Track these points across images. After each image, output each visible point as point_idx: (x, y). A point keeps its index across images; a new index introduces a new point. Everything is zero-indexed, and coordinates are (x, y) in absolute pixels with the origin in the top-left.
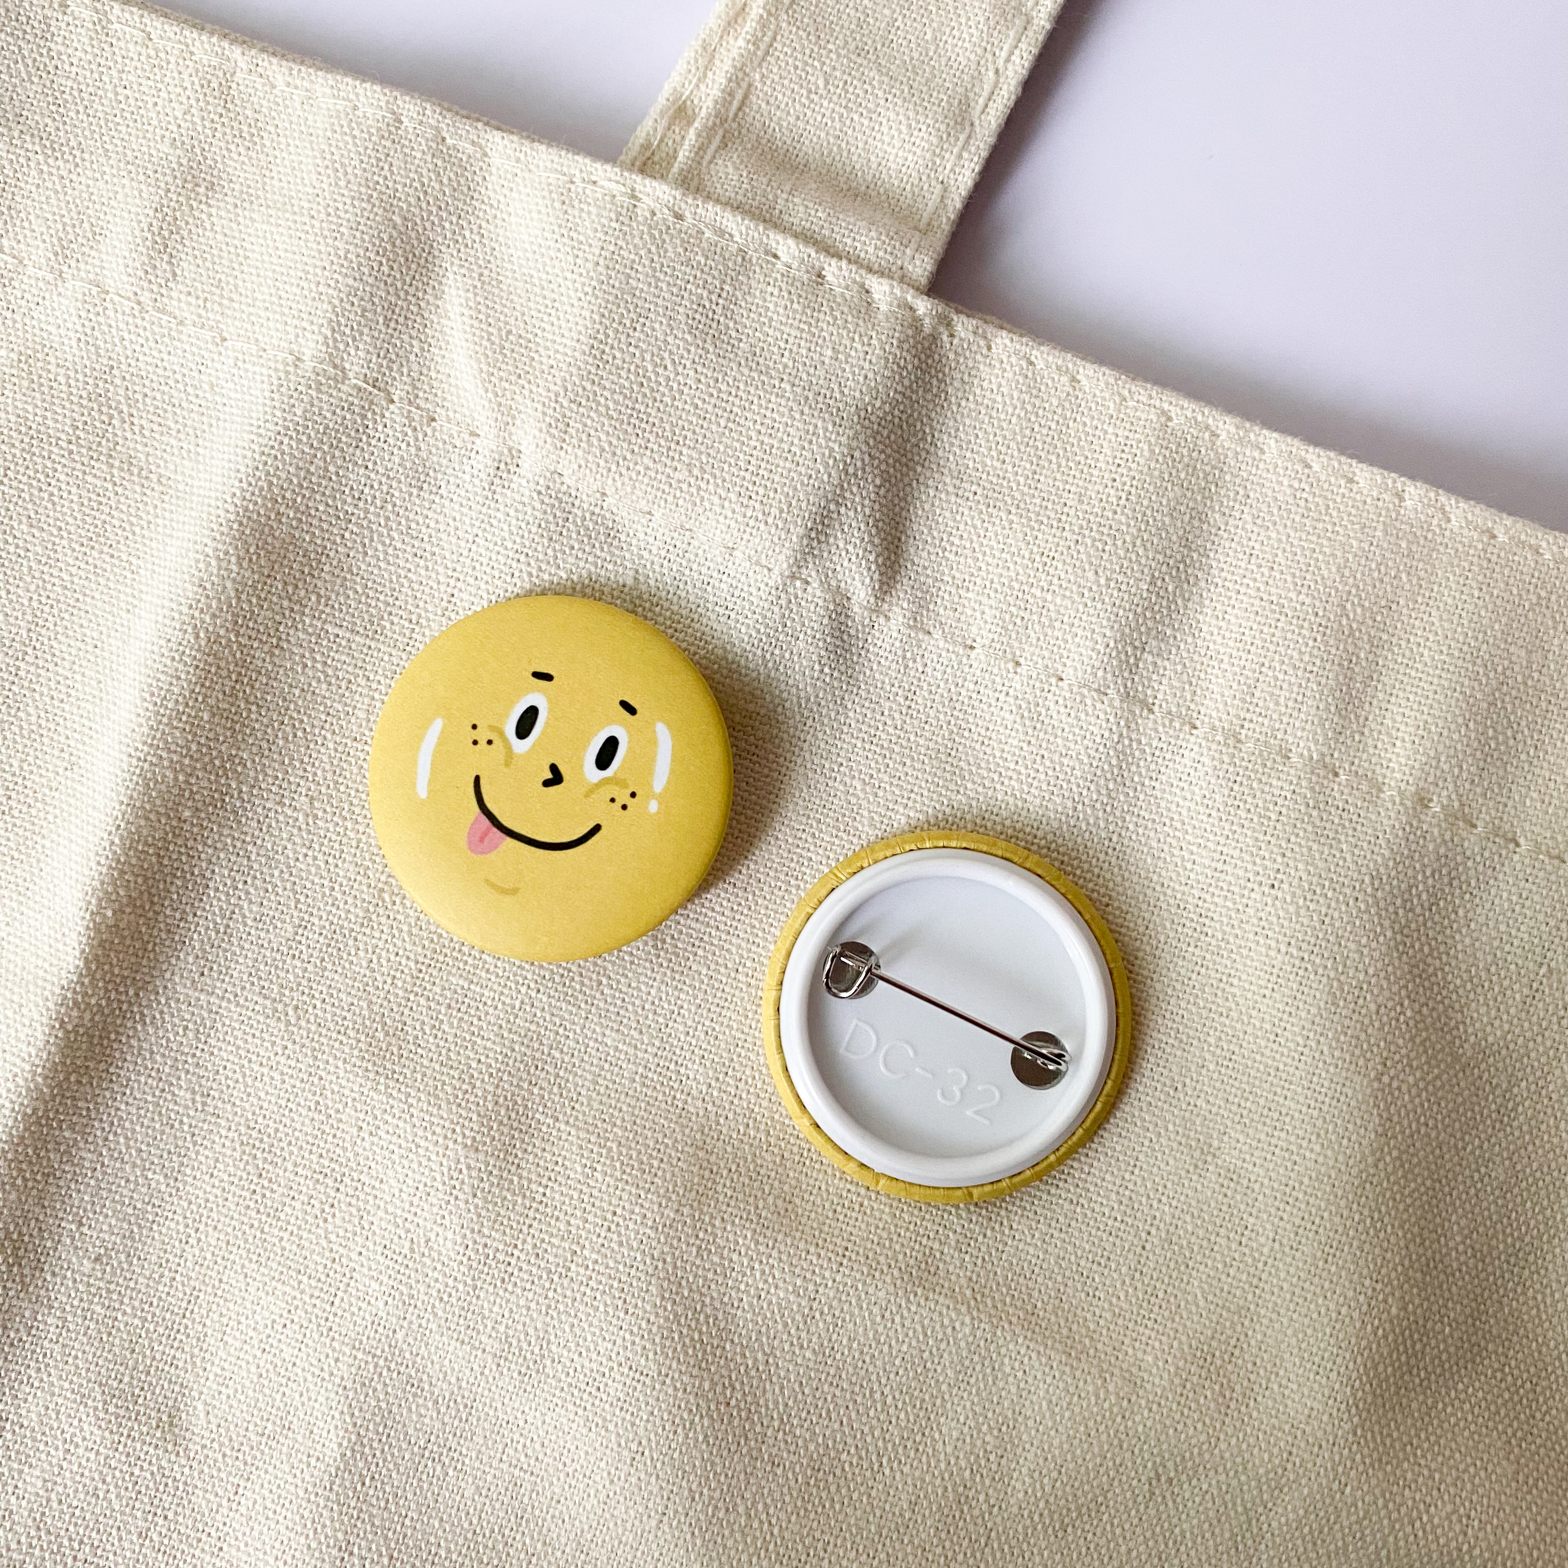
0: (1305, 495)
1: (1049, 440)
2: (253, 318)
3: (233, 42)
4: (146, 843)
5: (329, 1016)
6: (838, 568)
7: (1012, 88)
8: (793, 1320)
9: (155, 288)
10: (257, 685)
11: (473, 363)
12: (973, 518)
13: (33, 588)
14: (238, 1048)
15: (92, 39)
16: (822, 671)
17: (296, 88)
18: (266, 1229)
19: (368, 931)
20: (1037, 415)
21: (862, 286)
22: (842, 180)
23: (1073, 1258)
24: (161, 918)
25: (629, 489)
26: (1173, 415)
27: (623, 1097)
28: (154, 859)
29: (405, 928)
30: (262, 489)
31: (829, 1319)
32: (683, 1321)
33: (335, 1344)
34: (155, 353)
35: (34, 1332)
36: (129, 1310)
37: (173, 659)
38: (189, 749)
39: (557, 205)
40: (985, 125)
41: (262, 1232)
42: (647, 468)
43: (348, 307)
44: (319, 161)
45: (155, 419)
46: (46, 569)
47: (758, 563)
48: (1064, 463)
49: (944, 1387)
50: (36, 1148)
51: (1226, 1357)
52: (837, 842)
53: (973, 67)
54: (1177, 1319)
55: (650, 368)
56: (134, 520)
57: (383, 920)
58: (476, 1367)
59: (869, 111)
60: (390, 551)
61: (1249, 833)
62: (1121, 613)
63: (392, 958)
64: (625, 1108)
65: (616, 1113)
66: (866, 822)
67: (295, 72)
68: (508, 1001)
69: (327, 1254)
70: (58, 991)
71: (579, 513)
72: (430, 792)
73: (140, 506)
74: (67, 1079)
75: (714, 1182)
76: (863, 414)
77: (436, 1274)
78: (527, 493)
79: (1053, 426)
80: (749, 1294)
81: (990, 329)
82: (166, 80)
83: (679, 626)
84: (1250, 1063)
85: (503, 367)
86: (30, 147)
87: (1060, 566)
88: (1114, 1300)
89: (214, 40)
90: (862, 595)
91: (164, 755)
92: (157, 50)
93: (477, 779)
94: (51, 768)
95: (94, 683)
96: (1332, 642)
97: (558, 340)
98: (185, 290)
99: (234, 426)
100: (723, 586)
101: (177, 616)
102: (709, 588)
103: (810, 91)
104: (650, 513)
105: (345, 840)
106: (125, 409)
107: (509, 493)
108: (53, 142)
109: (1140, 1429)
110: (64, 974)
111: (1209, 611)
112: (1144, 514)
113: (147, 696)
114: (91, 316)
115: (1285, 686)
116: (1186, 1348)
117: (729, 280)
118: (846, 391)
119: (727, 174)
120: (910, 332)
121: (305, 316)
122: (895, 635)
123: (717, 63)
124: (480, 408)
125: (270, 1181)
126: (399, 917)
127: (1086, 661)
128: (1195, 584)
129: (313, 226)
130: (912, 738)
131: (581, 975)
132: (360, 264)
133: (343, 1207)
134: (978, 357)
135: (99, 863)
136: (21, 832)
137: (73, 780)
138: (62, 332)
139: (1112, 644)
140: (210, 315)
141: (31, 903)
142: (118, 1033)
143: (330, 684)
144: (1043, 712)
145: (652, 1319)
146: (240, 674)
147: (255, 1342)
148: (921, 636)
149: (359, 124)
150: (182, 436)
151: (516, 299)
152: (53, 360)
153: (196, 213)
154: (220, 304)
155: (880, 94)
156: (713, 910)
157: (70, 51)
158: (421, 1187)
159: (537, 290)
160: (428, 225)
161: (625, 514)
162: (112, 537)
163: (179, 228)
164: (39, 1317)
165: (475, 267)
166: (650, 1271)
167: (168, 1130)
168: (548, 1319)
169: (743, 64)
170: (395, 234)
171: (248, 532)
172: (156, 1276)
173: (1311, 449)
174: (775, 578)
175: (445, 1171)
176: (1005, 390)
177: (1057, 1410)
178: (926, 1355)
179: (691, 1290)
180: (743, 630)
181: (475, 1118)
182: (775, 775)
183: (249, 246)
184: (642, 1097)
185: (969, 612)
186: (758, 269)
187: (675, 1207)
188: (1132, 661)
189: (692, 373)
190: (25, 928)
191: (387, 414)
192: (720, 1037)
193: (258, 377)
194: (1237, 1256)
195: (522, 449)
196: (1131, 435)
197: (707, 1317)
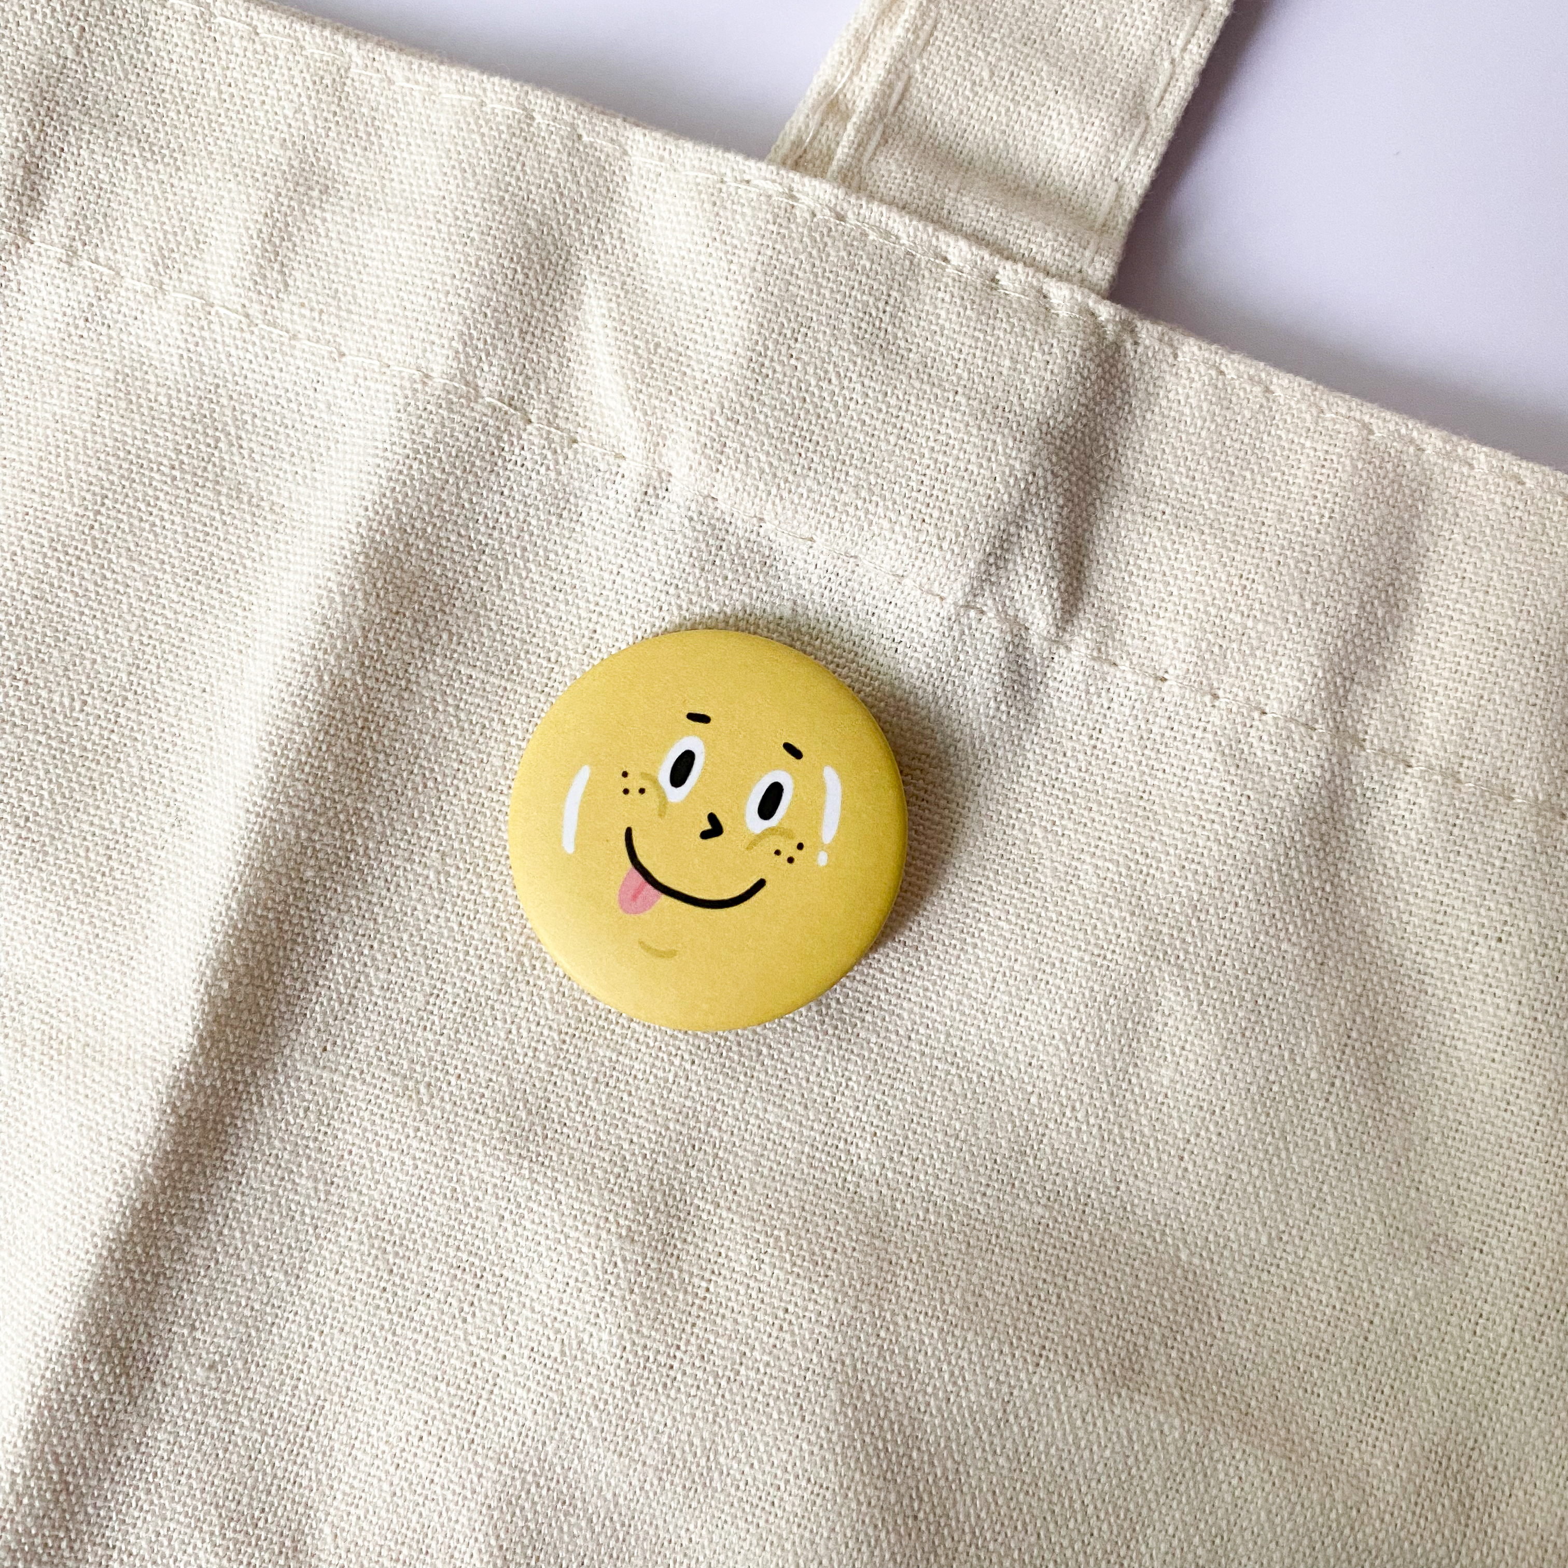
0: (1518, 514)
1: (1241, 454)
2: (374, 331)
3: (347, 35)
4: (266, 908)
5: (465, 1093)
6: (1017, 596)
7: (1189, 79)
8: (985, 1424)
9: (265, 300)
10: (385, 732)
11: (619, 379)
12: (1162, 539)
13: (133, 627)
14: (365, 1130)
15: (193, 34)
16: (998, 709)
17: (417, 83)
18: (399, 1331)
19: (506, 999)
20: (1228, 428)
21: (1040, 290)
22: (1011, 177)
23: (1288, 1351)
24: (280, 989)
25: (790, 514)
26: (1374, 428)
27: (788, 1180)
28: (273, 925)
29: (547, 995)
30: (389, 518)
31: (1024, 1422)
32: (865, 1428)
33: (479, 1459)
34: (266, 370)
35: (143, 1449)
36: (247, 1423)
37: (295, 704)
38: (312, 803)
39: (707, 206)
40: (1161, 118)
41: (394, 1334)
42: (810, 490)
43: (481, 318)
44: (444, 161)
45: (265, 441)
46: (147, 607)
47: (930, 592)
48: (1259, 479)
49: (1150, 1496)
50: (145, 1246)
51: (1464, 1460)
52: (1017, 895)
53: (1148, 56)
54: (1407, 1418)
55: (813, 382)
56: (244, 552)
57: (523, 986)
58: (635, 1482)
59: (1038, 104)
60: (527, 584)
61: (1471, 881)
62: (1329, 639)
63: (533, 1028)
64: (791, 1193)
65: (782, 1198)
66: (1048, 872)
67: (415, 67)
68: (660, 1074)
69: (467, 1358)
70: (169, 1072)
71: (734, 541)
72: (577, 847)
73: (251, 536)
74: (179, 1169)
75: (894, 1275)
76: (1045, 430)
77: (590, 1380)
78: (677, 519)
79: (1246, 440)
80: (936, 1398)
81: (1177, 337)
82: (275, 76)
83: (842, 661)
84: (1479, 1134)
85: (653, 382)
86: (127, 149)
87: (1261, 588)
88: (1335, 1397)
89: (327, 33)
90: (1043, 624)
91: (286, 809)
92: (264, 45)
93: (629, 832)
94: (156, 825)
95: (203, 731)
96: (1555, 672)
97: (713, 353)
98: (298, 301)
99: (356, 450)
100: (889, 616)
101: (298, 658)
102: (874, 620)
103: (974, 83)
104: (811, 539)
105: (479, 900)
106: (233, 432)
107: (657, 520)
108: (152, 144)
109: (1371, 1541)
110: (176, 1053)
111: (1420, 639)
112: (1350, 534)
113: (266, 745)
114: (195, 331)
115: (1507, 720)
116: (1418, 1450)
117: (896, 286)
118: (1026, 404)
119: (890, 172)
120: (1093, 340)
121: (434, 329)
122: (1077, 667)
123: (872, 54)
124: (627, 428)
125: (402, 1277)
126: (539, 983)
127: (1292, 692)
128: (1405, 610)
129: (440, 231)
130: (1099, 781)
131: (739, 1044)
132: (493, 272)
133: (484, 1306)
134: (1165, 366)
135: (214, 930)
136: (123, 895)
137: (181, 838)
138: (163, 348)
139: (1320, 674)
140: (326, 328)
141: (136, 974)
142: (233, 1117)
143: (463, 729)
144: (1246, 749)
145: (832, 1426)
146: (366, 720)
147: (388, 1457)
148: (1106, 668)
149: (487, 121)
150: (296, 460)
151: (663, 309)
152: (153, 379)
153: (309, 219)
154: (338, 317)
155: (1049, 86)
156: (881, 971)
157: (169, 47)
158: (572, 1282)
159: (688, 299)
160: (565, 230)
161: (783, 541)
162: (220, 570)
163: (291, 235)
164: (149, 1433)
165: (617, 275)
166: (828, 1374)
167: (288, 1223)
168: (716, 1428)
169: (904, 55)
170: (530, 239)
171: (375, 564)
172: (277, 1385)
173: (1524, 464)
174: (948, 609)
175: (599, 1264)
176: (1193, 401)
177: (1278, 1520)
178: (1131, 1461)
179: (873, 1395)
180: (912, 664)
181: (629, 1205)
182: (947, 821)
183: (368, 254)
184: (810, 1179)
185: (1160, 641)
186: (927, 274)
187: (853, 1302)
188: (1341, 692)
189: (858, 387)
190: (129, 1002)
191: (525, 436)
192: (893, 1111)
193: (381, 396)
194: (1470, 1347)
195: (672, 471)
196: (1331, 449)
197: (892, 1423)
